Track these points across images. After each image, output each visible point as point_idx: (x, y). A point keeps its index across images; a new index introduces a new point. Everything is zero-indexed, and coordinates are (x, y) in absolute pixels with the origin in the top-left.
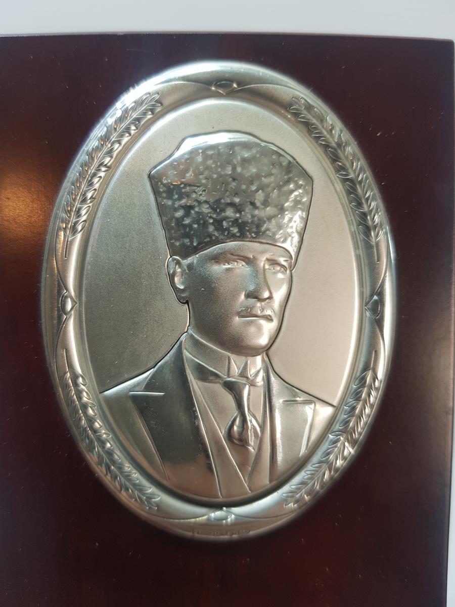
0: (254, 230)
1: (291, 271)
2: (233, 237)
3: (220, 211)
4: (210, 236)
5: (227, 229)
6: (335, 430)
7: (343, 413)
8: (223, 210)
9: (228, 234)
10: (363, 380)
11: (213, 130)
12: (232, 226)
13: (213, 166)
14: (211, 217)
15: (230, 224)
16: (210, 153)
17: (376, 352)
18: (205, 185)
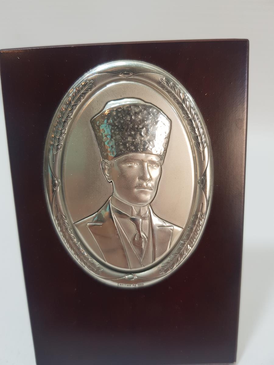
0: (142, 147)
1: (161, 166)
2: (132, 151)
3: (125, 139)
4: (121, 151)
5: (129, 147)
6: (183, 239)
7: (187, 231)
8: (127, 138)
9: (129, 150)
10: (196, 216)
11: (121, 98)
12: (131, 146)
13: (121, 116)
14: (121, 142)
15: (130, 145)
16: (119, 110)
17: (202, 203)
18: (117, 126)
